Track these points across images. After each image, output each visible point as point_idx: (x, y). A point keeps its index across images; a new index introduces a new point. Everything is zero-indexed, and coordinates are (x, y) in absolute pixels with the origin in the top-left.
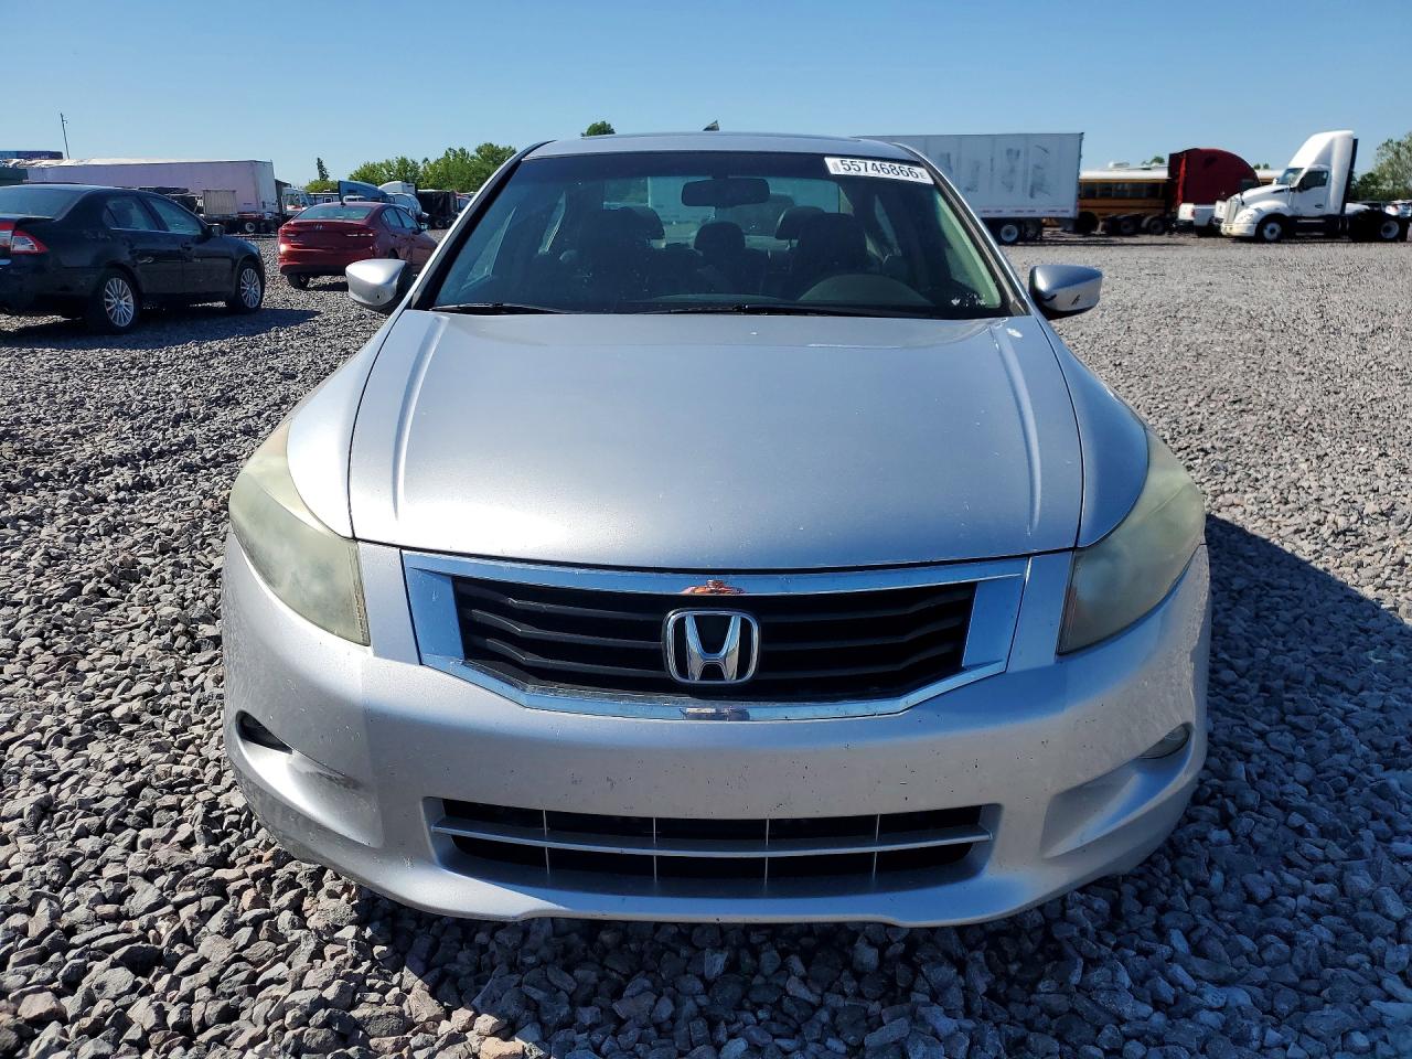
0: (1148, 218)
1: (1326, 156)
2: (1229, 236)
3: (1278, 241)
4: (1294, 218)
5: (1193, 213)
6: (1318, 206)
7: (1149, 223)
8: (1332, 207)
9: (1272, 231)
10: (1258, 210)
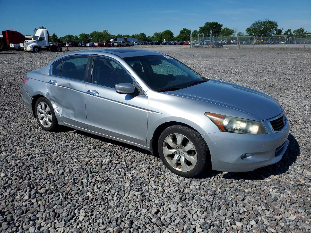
0: (2, 47)
1: (42, 34)
2: (27, 51)
3: (38, 52)
4: (40, 47)
5: (14, 46)
6: (44, 44)
7: (3, 48)
8: (47, 45)
9: (36, 50)
10: (32, 45)
